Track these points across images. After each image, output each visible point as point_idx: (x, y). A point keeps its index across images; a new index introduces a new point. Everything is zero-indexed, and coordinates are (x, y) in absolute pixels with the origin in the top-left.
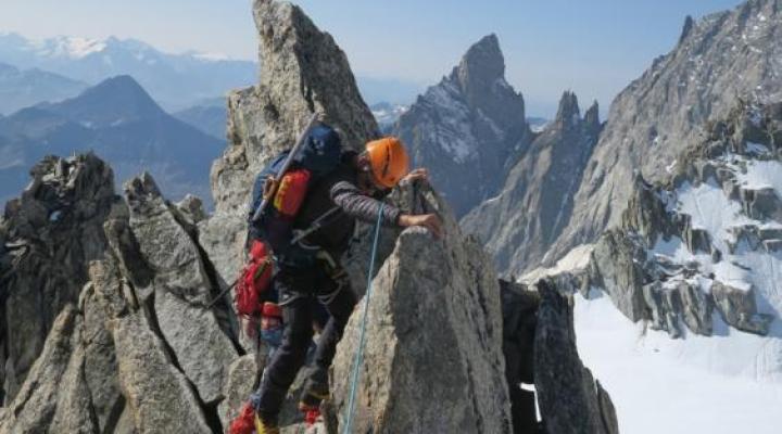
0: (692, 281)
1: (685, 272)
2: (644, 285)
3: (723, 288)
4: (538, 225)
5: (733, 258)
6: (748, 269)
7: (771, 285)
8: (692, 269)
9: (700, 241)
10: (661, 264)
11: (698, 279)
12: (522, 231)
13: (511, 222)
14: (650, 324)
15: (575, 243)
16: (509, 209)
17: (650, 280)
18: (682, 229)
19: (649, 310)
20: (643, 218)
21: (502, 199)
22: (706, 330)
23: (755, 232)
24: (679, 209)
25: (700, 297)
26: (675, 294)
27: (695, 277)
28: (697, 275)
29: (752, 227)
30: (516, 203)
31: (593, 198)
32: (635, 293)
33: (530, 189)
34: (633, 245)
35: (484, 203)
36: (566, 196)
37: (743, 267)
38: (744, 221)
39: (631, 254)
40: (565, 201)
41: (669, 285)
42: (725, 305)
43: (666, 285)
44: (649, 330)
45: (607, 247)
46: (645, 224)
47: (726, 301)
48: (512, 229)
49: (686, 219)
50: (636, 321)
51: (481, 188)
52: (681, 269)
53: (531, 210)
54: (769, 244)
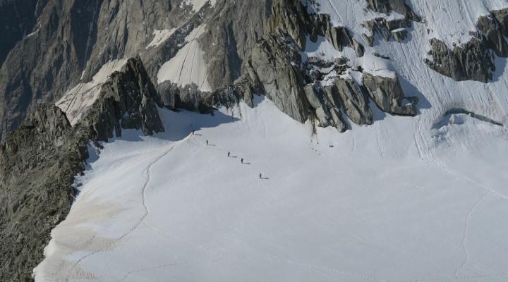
0: (345, 76)
1: (336, 68)
2: (304, 85)
3: (373, 79)
4: (73, 49)
5: (373, 50)
6: (388, 58)
7: (407, 70)
8: (342, 65)
9: (343, 38)
10: (314, 64)
11: (349, 73)
12: (61, 57)
13: (50, 51)
14: (317, 122)
15: (104, 61)
16: (47, 40)
17: (309, 81)
18: (325, 29)
19: (313, 110)
20: (290, 21)
21: (39, 32)
22: (367, 119)
23: (384, 24)
24: (318, 10)
25: (357, 89)
26: (334, 90)
27: (347, 72)
28: (348, 70)
29: (381, 19)
30: (52, 34)
31: (113, 23)
32: (299, 95)
33: (62, 22)
34: (288, 49)
35: (24, 38)
36: (92, 24)
37: (383, 57)
38: (373, 16)
39: (288, 57)
40: (91, 28)
41: (326, 83)
42: (378, 94)
43: (323, 83)
44: (318, 129)
45: (264, 54)
46: (293, 28)
47: (379, 90)
48: (53, 56)
49: (326, 18)
50: (303, 121)
51: (21, 26)
52: (333, 67)
53: (65, 39)
54: (398, 33)
